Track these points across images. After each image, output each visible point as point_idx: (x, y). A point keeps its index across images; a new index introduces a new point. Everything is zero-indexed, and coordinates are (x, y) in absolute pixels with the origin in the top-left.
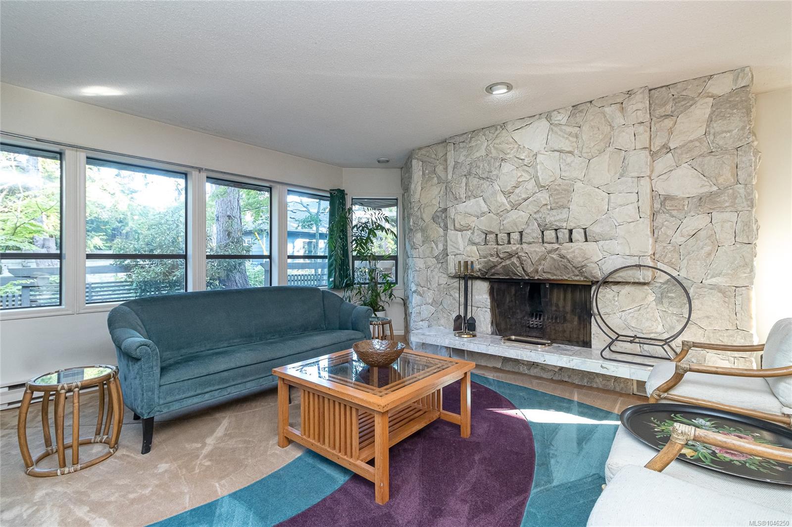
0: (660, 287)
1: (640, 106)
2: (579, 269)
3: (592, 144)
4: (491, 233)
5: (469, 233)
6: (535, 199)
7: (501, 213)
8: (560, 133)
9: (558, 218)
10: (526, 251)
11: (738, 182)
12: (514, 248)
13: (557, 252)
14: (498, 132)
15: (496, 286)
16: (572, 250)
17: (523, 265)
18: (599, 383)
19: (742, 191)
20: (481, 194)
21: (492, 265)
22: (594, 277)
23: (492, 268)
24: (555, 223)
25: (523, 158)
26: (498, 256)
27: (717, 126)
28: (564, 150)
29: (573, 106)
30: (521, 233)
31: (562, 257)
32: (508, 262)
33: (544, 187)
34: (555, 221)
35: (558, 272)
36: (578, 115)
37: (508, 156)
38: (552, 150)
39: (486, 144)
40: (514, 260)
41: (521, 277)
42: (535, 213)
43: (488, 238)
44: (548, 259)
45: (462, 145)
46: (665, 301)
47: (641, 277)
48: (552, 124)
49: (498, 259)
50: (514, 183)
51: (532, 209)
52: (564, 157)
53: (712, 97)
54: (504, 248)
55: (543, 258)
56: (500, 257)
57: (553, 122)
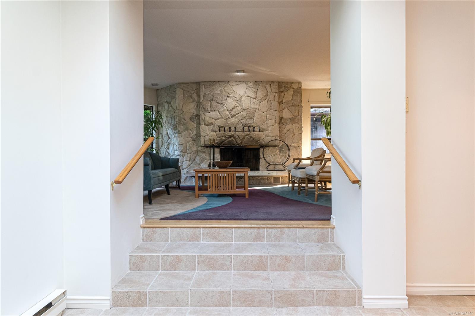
0: (280, 147)
1: (276, 87)
2: (257, 141)
3: (262, 97)
4: (223, 127)
5: (212, 126)
6: (241, 114)
7: (227, 119)
8: (251, 90)
10: (238, 135)
11: (299, 115)
12: (233, 134)
13: (249, 135)
14: (226, 84)
16: (255, 134)
17: (236, 141)
19: (300, 118)
20: (218, 110)
21: (223, 140)
22: (262, 144)
23: (223, 142)
25: (237, 97)
26: (225, 137)
27: (294, 98)
28: (253, 97)
29: (255, 81)
30: (235, 128)
31: (251, 137)
32: (230, 139)
33: (245, 110)
34: (249, 123)
35: (250, 143)
36: (257, 85)
37: (230, 95)
38: (248, 96)
39: (220, 88)
40: (232, 138)
41: (235, 145)
42: (241, 120)
43: (221, 129)
44: (246, 138)
45: (208, 86)
46: (282, 152)
47: (276, 144)
48: (248, 86)
49: (225, 138)
50: (233, 107)
51: (240, 118)
52: (252, 100)
53: (293, 89)
54: (228, 134)
55: (244, 138)
56: (226, 137)
57: (248, 85)
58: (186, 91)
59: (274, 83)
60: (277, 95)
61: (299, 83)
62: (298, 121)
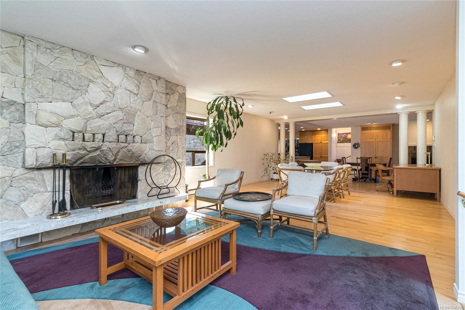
1: (163, 86)
2: (138, 157)
3: (145, 95)
4: (79, 132)
5: (57, 129)
6: (115, 114)
7: (89, 119)
8: (131, 81)
9: (128, 129)
10: (109, 147)
11: (183, 126)
12: (100, 145)
13: (127, 148)
14: (88, 59)
15: (75, 172)
16: (135, 147)
17: (105, 156)
19: (184, 129)
20: (71, 101)
21: (81, 156)
22: (145, 161)
23: (81, 158)
24: (127, 132)
25: (109, 86)
26: (85, 149)
27: (180, 104)
28: (134, 92)
29: (137, 70)
30: (104, 135)
31: (129, 151)
32: (94, 154)
33: (122, 109)
34: (126, 130)
35: (128, 160)
36: (140, 76)
37: (97, 81)
38: (127, 89)
39: (76, 63)
40: (98, 152)
41: (104, 163)
42: (114, 124)
43: (75, 136)
44: (122, 152)
45: (48, 51)
46: (166, 170)
47: (162, 160)
48: (127, 74)
49: (85, 152)
50: (101, 101)
51: (112, 120)
52: (133, 96)
53: (179, 93)
54: (89, 145)
55: (118, 152)
56: (87, 150)
57: (127, 73)
59: (161, 80)
60: (164, 96)
61: (184, 88)
62: (183, 133)
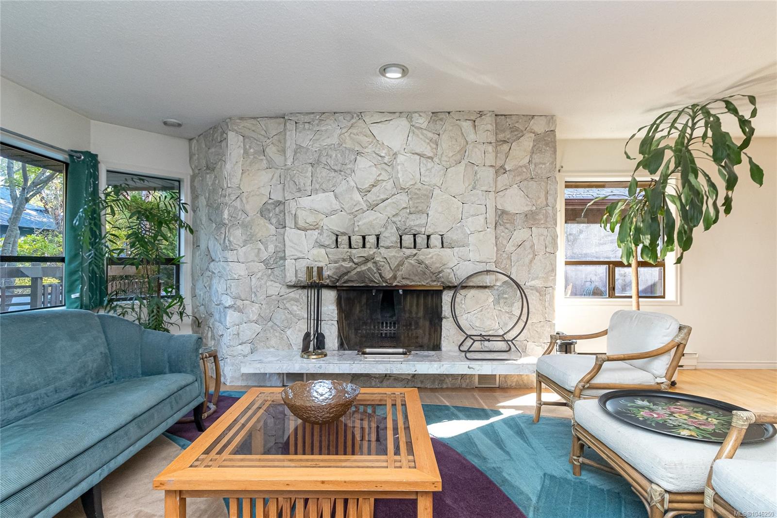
0: (498, 289)
1: (489, 127)
2: (436, 274)
3: (451, 154)
4: (344, 234)
5: (316, 232)
6: (394, 200)
7: (356, 213)
8: (421, 136)
9: (417, 222)
10: (385, 257)
11: (547, 205)
12: (371, 253)
13: (415, 257)
14: (354, 121)
15: (344, 295)
16: (430, 256)
17: (380, 271)
18: (448, 383)
19: (550, 212)
20: (333, 189)
21: (345, 271)
22: (450, 282)
23: (346, 274)
24: (415, 228)
25: (383, 155)
26: (351, 260)
27: (537, 158)
28: (426, 155)
29: (433, 113)
30: (378, 237)
31: (420, 263)
32: (364, 268)
33: (405, 189)
34: (414, 226)
35: (417, 278)
36: (437, 123)
37: (366, 150)
38: (413, 152)
39: (339, 131)
40: (370, 265)
41: (377, 284)
42: (394, 216)
43: (339, 240)
44: (406, 264)
45: (307, 126)
46: (502, 301)
47: (488, 281)
48: (413, 126)
49: (351, 264)
50: (372, 182)
51: (390, 211)
52: (425, 162)
53: (534, 133)
54: (358, 253)
55: (401, 264)
56: (353, 262)
57: (414, 123)
58: (248, 137)
59: (483, 117)
60: (490, 148)
61: (551, 118)
62: (546, 221)
